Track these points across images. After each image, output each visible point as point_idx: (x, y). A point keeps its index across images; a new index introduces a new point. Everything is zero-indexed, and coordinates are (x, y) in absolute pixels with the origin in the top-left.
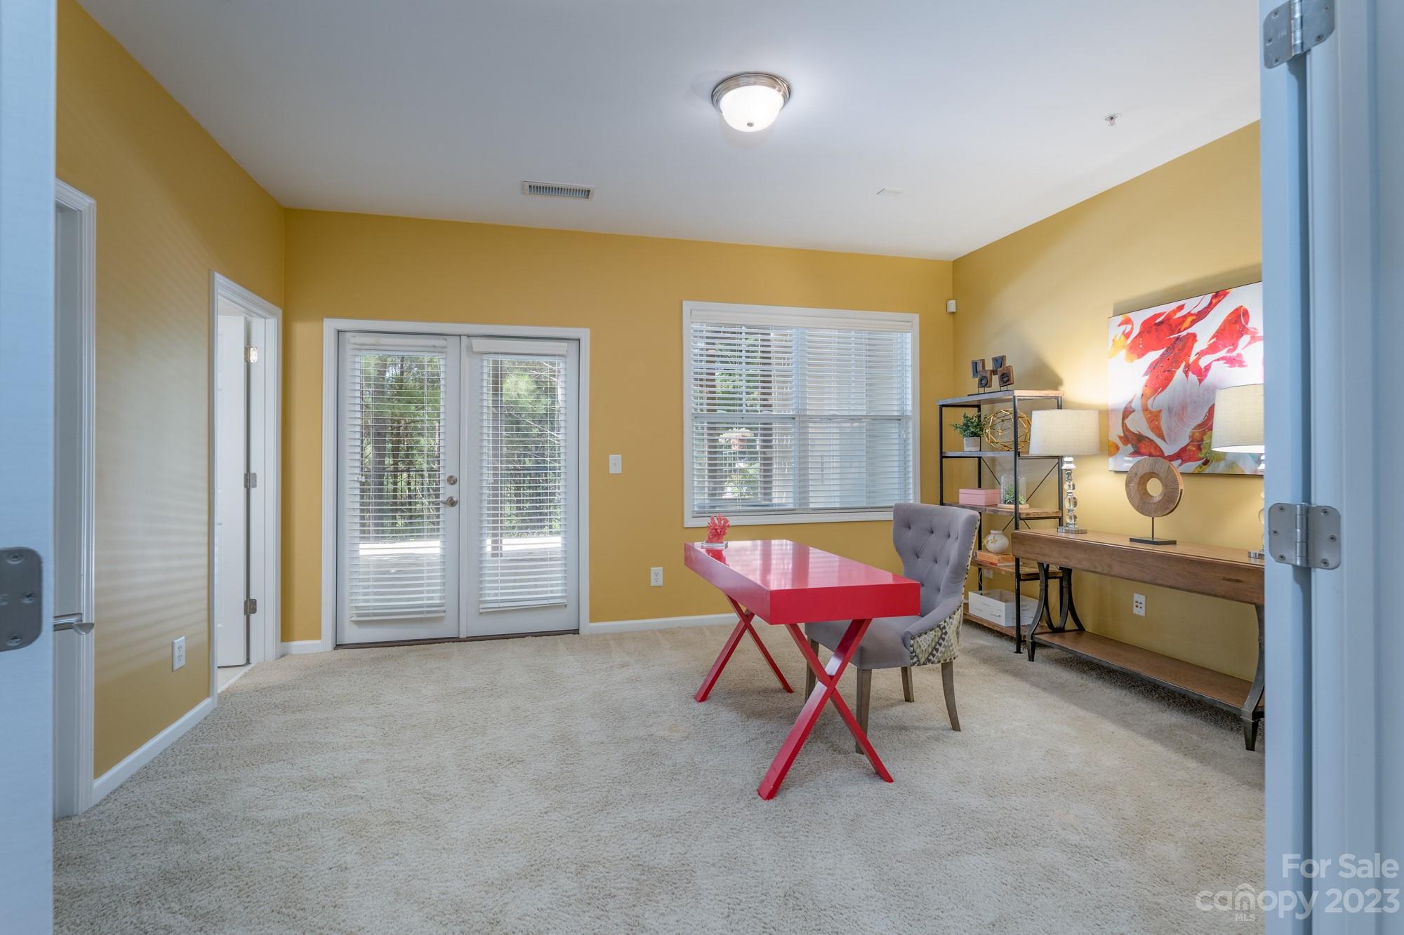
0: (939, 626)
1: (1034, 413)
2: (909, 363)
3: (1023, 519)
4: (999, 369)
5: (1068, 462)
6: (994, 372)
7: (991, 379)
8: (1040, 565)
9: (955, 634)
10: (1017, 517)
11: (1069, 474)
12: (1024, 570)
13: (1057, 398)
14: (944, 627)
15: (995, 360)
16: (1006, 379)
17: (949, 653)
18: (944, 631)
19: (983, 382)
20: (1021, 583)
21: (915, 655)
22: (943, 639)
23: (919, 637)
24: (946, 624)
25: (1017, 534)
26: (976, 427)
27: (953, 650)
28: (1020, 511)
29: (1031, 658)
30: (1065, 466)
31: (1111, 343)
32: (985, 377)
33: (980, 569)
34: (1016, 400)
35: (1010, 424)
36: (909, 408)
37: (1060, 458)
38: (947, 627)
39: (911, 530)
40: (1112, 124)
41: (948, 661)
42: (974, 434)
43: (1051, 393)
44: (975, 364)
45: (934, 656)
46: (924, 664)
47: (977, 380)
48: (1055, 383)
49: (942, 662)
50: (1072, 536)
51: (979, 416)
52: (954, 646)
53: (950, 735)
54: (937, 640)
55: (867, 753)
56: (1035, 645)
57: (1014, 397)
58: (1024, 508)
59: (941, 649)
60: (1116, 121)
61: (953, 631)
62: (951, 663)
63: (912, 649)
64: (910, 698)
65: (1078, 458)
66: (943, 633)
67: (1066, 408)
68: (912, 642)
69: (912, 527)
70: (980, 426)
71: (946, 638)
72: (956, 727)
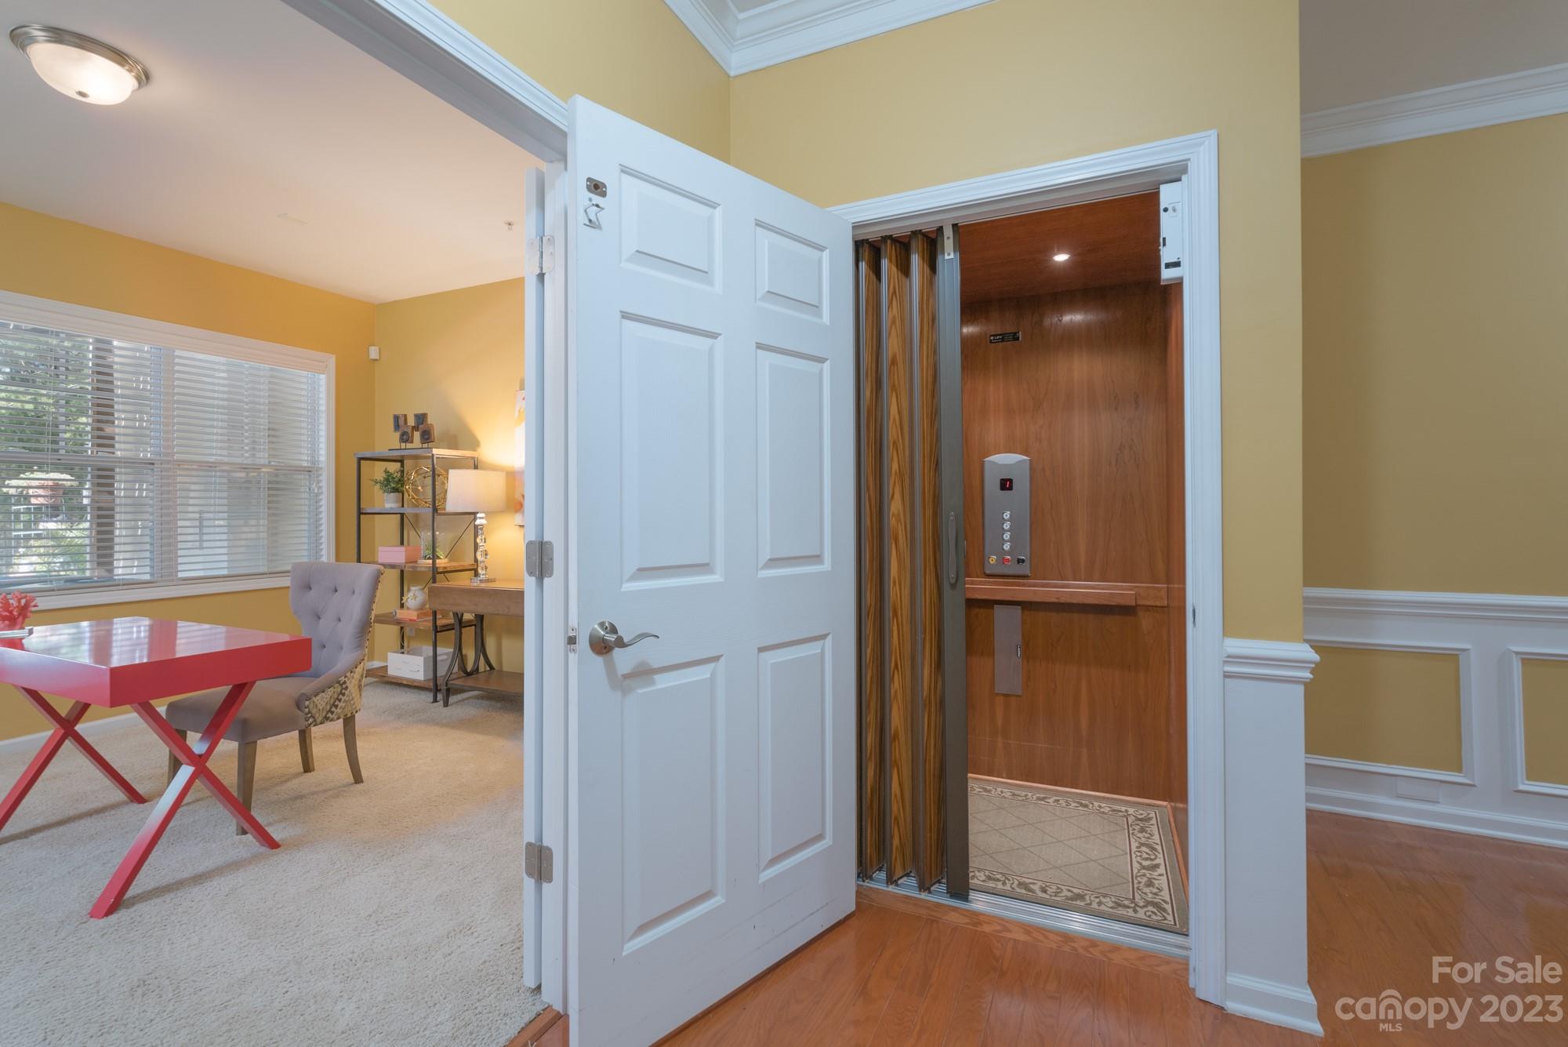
0: (339, 682)
1: (451, 471)
2: (323, 408)
3: (441, 573)
4: (421, 426)
5: (480, 518)
6: (416, 428)
7: (413, 435)
8: (456, 614)
9: (357, 687)
10: (435, 571)
11: (481, 529)
12: (440, 622)
13: (473, 458)
14: (345, 682)
15: (417, 416)
16: (426, 437)
17: (350, 708)
18: (344, 686)
19: (405, 437)
20: (438, 634)
21: (311, 716)
22: (344, 695)
23: (315, 696)
24: (346, 679)
25: (434, 587)
26: (397, 483)
27: (354, 704)
28: (437, 566)
29: (446, 704)
30: (478, 522)
31: (517, 414)
32: (407, 432)
33: (402, 628)
34: (435, 460)
35: (429, 481)
36: (323, 459)
37: (475, 514)
38: (348, 682)
39: (312, 591)
40: (510, 229)
41: (349, 715)
42: (395, 490)
43: (468, 453)
44: (396, 418)
45: (332, 713)
46: (321, 723)
47: (398, 435)
48: (474, 444)
49: (342, 716)
50: (483, 585)
51: (402, 472)
52: (355, 699)
53: (352, 788)
54: (336, 696)
55: (253, 830)
56: (449, 692)
57: (433, 455)
58: (442, 562)
59: (341, 704)
60: (514, 227)
61: (355, 685)
62: (353, 717)
63: (307, 710)
64: (309, 769)
65: (490, 514)
66: (343, 689)
67: (482, 469)
68: (307, 703)
69: (312, 586)
70: (401, 481)
71: (347, 692)
72: (358, 778)
